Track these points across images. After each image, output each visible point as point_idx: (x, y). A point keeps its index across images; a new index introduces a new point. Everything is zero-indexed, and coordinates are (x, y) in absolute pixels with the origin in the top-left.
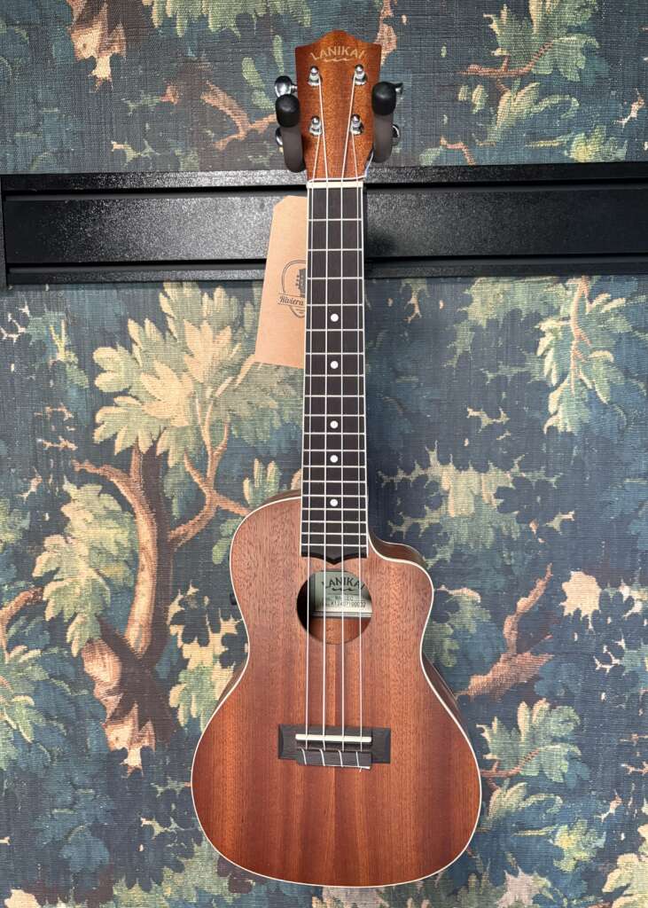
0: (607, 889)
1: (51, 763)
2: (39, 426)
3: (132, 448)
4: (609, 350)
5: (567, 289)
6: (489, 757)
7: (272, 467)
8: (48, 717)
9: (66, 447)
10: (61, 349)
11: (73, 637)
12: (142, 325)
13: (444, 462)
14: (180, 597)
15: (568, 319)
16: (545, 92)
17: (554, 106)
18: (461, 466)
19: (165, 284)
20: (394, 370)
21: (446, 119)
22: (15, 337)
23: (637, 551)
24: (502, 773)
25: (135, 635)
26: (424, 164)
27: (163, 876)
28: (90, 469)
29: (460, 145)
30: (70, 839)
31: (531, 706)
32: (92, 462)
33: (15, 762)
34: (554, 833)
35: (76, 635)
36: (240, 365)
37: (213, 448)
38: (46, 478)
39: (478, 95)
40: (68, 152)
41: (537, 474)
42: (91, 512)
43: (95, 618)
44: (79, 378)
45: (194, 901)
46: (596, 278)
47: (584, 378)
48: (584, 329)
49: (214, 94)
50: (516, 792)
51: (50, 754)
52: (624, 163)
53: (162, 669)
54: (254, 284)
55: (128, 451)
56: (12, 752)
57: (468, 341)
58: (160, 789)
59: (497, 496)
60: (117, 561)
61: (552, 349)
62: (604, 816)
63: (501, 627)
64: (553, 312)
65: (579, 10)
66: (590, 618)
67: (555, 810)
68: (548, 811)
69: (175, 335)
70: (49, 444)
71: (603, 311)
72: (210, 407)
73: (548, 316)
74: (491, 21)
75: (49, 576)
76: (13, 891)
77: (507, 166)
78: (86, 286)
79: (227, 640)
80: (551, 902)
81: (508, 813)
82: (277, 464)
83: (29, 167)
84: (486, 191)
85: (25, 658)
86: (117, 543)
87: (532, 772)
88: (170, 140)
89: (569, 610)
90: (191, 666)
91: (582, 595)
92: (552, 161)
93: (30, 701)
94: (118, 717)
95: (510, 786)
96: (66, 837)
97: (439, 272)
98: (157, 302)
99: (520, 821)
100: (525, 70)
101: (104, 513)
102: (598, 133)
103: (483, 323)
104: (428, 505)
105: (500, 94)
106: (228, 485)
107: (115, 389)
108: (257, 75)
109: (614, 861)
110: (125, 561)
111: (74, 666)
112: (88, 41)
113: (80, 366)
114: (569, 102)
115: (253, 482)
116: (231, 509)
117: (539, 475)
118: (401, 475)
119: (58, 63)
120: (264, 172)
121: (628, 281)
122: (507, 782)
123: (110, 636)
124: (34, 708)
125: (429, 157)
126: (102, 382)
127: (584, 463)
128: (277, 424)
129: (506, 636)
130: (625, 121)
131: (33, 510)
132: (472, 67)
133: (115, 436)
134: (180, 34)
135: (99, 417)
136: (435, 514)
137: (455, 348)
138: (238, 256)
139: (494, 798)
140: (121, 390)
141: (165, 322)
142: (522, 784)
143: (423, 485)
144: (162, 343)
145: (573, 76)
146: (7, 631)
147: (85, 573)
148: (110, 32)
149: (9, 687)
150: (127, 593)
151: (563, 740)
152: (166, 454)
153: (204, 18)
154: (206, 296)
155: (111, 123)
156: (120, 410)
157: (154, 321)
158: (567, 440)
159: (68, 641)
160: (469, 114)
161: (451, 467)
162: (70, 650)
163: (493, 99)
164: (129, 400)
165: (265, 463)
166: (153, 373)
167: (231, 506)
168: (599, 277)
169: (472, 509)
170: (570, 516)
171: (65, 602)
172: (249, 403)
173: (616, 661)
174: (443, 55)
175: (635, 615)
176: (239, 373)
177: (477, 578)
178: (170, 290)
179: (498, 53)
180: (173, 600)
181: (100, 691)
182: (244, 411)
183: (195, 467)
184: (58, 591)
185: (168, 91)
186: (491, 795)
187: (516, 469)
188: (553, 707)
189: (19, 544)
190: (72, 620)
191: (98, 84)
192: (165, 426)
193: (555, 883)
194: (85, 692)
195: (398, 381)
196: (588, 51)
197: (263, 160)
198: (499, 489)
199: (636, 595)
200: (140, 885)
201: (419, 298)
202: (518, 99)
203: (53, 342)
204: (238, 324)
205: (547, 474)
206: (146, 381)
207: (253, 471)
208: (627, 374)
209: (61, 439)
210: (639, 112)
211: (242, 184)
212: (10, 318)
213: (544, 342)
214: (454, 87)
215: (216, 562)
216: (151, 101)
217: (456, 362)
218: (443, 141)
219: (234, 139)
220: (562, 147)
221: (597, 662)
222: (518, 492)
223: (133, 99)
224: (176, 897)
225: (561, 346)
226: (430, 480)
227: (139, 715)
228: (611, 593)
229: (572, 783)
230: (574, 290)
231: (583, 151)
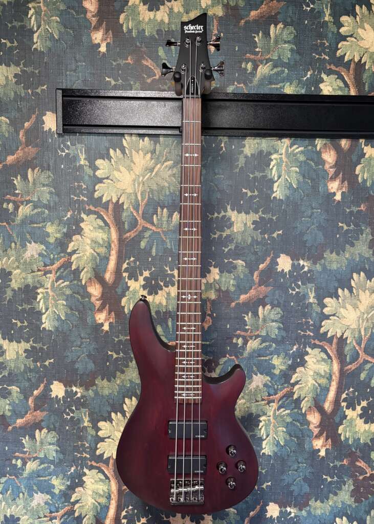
0: (292, 381)
1: (72, 328)
2: (72, 191)
3: (109, 200)
4: (297, 167)
5: (282, 143)
6: (247, 327)
7: (165, 210)
8: (71, 309)
9: (83, 199)
10: (82, 160)
11: (83, 277)
12: (115, 151)
13: (233, 210)
14: (127, 261)
15: (282, 154)
16: (275, 66)
17: (278, 72)
18: (239, 212)
19: (125, 135)
20: (215, 173)
21: (237, 75)
22: (64, 154)
23: (306, 246)
24: (252, 334)
25: (109, 276)
26: (228, 92)
27: (116, 375)
28: (93, 209)
29: (242, 85)
30: (79, 360)
31: (264, 307)
32: (93, 206)
33: (57, 328)
34: (272, 358)
35: (84, 276)
36: (154, 168)
37: (142, 202)
38: (74, 212)
39: (249, 66)
40: (88, 80)
41: (268, 215)
42: (92, 226)
43: (92, 269)
44: (89, 171)
45: (129, 385)
46: (293, 139)
47: (288, 178)
48: (288, 158)
49: (147, 60)
50: (257, 342)
51: (72, 324)
52: (304, 95)
53: (119, 290)
54: (160, 136)
55: (108, 201)
56: (56, 324)
57: (244, 162)
58: (116, 339)
59: (253, 224)
60: (102, 246)
61: (276, 166)
62: (291, 352)
63: (253, 276)
64: (276, 151)
65: (289, 34)
66: (287, 273)
67: (272, 349)
68: (270, 349)
69: (129, 155)
70: (76, 198)
71: (295, 152)
72: (141, 185)
73: (274, 153)
74: (255, 37)
75: (74, 252)
76: (55, 382)
77: (260, 94)
78: (94, 134)
79: (145, 279)
80: (270, 387)
81: (254, 350)
82: (167, 209)
83: (72, 86)
84: (252, 103)
85: (63, 285)
86: (102, 239)
87: (264, 333)
88: (128, 78)
89: (279, 270)
90: (131, 289)
91: (284, 263)
92: (277, 93)
93: (65, 303)
94: (100, 310)
95: (255, 339)
96: (77, 359)
97: (233, 134)
98: (122, 142)
99: (259, 353)
100: (267, 57)
101: (97, 226)
102: (295, 83)
103: (249, 155)
104: (226, 227)
105: (258, 66)
106: (147, 217)
107: (104, 177)
108: (164, 54)
109: (295, 370)
110: (106, 247)
111: (83, 289)
112: (98, 37)
113: (89, 167)
114: (284, 70)
115: (157, 216)
116: (149, 227)
117: (270, 216)
118: (216, 215)
119: (85, 44)
120: (166, 92)
121: (305, 140)
122: (254, 338)
123: (98, 277)
124: (66, 306)
125: (230, 89)
126: (99, 173)
127: (286, 211)
128: (168, 193)
129: (255, 279)
130: (305, 78)
131: (68, 225)
132: (248, 55)
133: (103, 195)
134: (134, 36)
135: (97, 188)
136: (229, 231)
137: (238, 164)
138: (155, 125)
139: (249, 344)
140: (106, 176)
141: (125, 150)
142: (259, 339)
143: (225, 218)
144: (123, 158)
145: (286, 61)
146: (56, 274)
147: (89, 251)
148: (106, 33)
149: (56, 297)
150: (106, 259)
151: (276, 321)
152: (123, 203)
153: (144, 30)
154: (141, 140)
155: (106, 70)
156: (105, 185)
157: (120, 150)
158: (281, 202)
159: (81, 278)
160: (246, 73)
161: (236, 212)
162: (81, 282)
163: (255, 68)
164: (109, 181)
165: (163, 209)
166: (119, 171)
167: (149, 226)
168: (294, 139)
169: (243, 229)
170: (281, 232)
171: (80, 263)
172: (157, 184)
173: (297, 290)
174: (237, 49)
175: (305, 272)
176: (153, 171)
177: (245, 256)
178: (126, 137)
179: (257, 50)
180: (124, 262)
181: (93, 299)
182: (155, 187)
183: (134, 208)
184: (78, 258)
185: (129, 58)
186: (247, 343)
187: (260, 213)
188: (272, 308)
189: (62, 238)
190: (83, 269)
191: (101, 54)
192: (124, 191)
193: (272, 379)
194: (87, 299)
195: (216, 177)
196: (292, 50)
197: (166, 87)
198: (254, 221)
199: (305, 264)
200: (107, 379)
201: (225, 144)
202: (265, 68)
203: (79, 156)
204: (153, 152)
205: (272, 216)
206: (116, 173)
207: (157, 211)
208: (304, 177)
209: (81, 196)
210: (311, 75)
211: (157, 96)
212: (62, 146)
213: (273, 163)
214: (241, 63)
215: (142, 248)
216: (122, 62)
217: (238, 170)
218: (236, 83)
219: (155, 79)
220: (281, 88)
221: (290, 290)
222: (260, 222)
223: (114, 61)
224: (121, 384)
225: (279, 165)
226: (227, 216)
227: (109, 309)
228: (296, 263)
229: (279, 338)
230: (285, 143)
231: (289, 90)
